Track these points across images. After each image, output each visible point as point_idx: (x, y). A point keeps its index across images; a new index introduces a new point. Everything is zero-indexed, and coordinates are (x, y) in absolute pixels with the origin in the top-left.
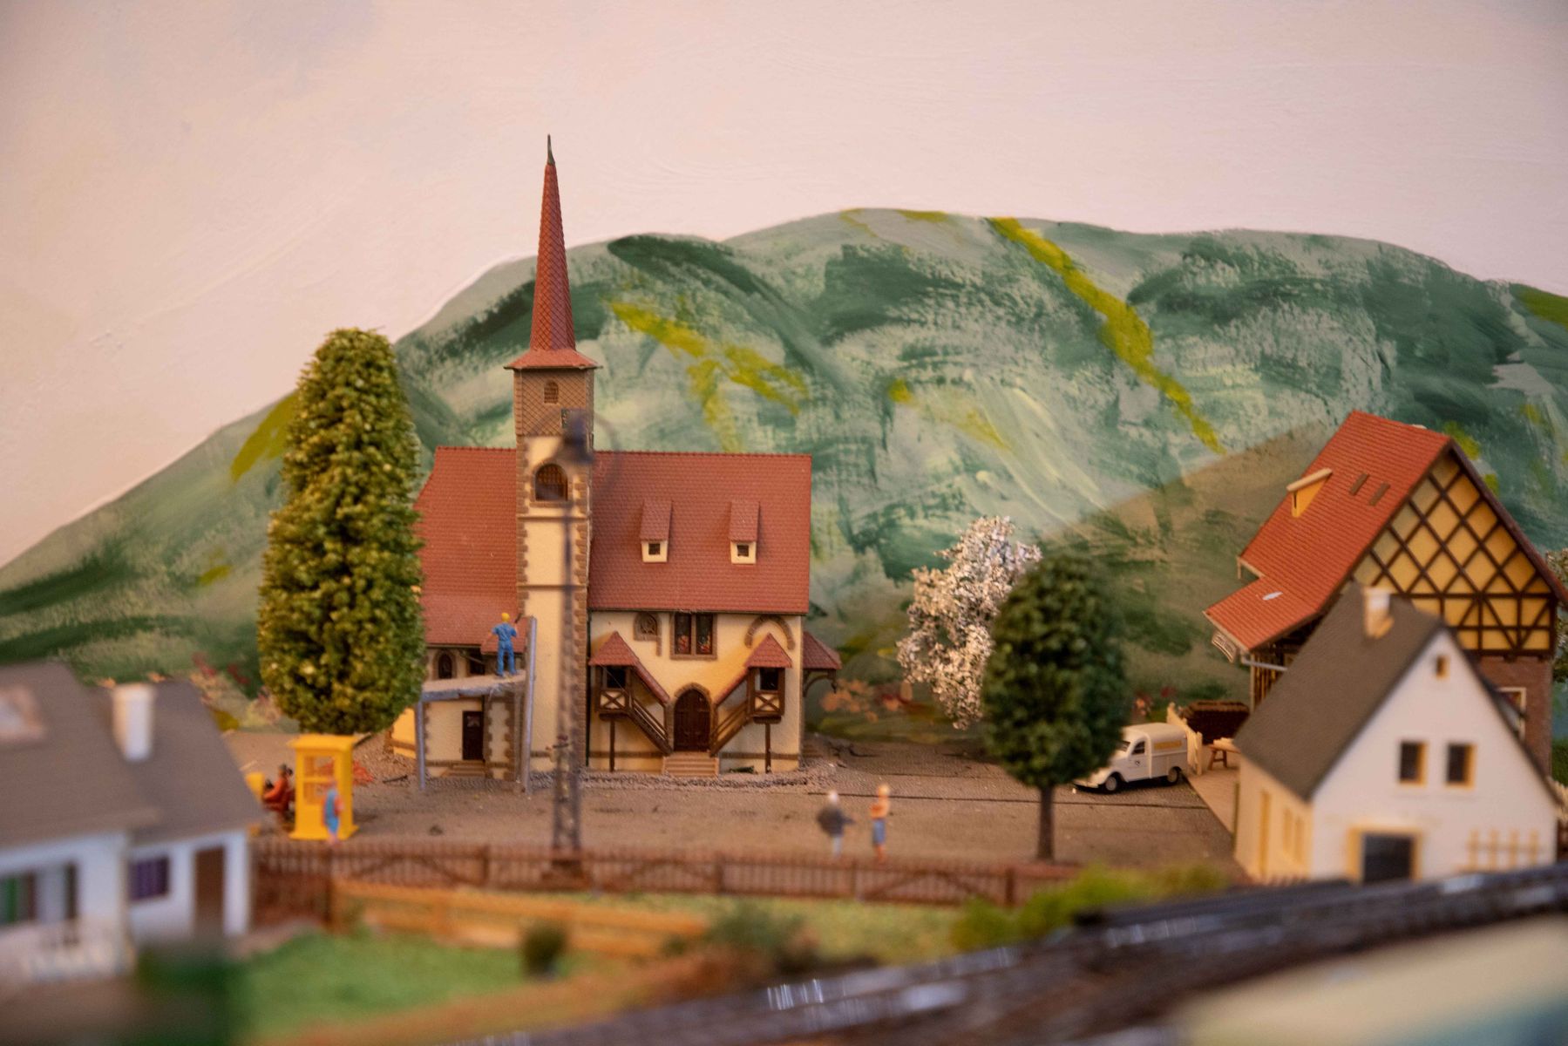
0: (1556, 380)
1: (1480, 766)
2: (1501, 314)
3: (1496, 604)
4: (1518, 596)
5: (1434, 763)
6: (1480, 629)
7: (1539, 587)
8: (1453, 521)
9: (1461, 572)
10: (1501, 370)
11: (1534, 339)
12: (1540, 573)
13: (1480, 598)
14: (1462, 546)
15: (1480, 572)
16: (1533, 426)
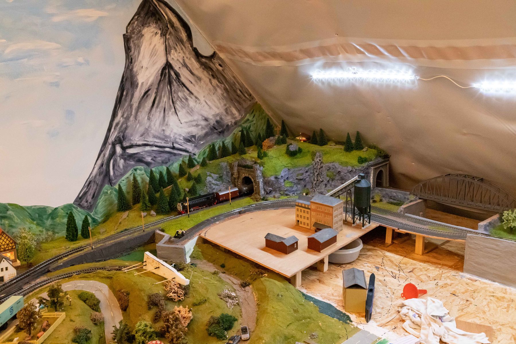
0: (14, 212)
1: (8, 268)
2: (7, 206)
3: (10, 245)
4: (11, 243)
5: (4, 269)
6: (8, 247)
7: (14, 242)
8: (4, 238)
9: (5, 242)
10: (8, 212)
11: (11, 208)
12: (13, 241)
13: (8, 244)
14: (5, 240)
15: (7, 242)
16: (12, 217)
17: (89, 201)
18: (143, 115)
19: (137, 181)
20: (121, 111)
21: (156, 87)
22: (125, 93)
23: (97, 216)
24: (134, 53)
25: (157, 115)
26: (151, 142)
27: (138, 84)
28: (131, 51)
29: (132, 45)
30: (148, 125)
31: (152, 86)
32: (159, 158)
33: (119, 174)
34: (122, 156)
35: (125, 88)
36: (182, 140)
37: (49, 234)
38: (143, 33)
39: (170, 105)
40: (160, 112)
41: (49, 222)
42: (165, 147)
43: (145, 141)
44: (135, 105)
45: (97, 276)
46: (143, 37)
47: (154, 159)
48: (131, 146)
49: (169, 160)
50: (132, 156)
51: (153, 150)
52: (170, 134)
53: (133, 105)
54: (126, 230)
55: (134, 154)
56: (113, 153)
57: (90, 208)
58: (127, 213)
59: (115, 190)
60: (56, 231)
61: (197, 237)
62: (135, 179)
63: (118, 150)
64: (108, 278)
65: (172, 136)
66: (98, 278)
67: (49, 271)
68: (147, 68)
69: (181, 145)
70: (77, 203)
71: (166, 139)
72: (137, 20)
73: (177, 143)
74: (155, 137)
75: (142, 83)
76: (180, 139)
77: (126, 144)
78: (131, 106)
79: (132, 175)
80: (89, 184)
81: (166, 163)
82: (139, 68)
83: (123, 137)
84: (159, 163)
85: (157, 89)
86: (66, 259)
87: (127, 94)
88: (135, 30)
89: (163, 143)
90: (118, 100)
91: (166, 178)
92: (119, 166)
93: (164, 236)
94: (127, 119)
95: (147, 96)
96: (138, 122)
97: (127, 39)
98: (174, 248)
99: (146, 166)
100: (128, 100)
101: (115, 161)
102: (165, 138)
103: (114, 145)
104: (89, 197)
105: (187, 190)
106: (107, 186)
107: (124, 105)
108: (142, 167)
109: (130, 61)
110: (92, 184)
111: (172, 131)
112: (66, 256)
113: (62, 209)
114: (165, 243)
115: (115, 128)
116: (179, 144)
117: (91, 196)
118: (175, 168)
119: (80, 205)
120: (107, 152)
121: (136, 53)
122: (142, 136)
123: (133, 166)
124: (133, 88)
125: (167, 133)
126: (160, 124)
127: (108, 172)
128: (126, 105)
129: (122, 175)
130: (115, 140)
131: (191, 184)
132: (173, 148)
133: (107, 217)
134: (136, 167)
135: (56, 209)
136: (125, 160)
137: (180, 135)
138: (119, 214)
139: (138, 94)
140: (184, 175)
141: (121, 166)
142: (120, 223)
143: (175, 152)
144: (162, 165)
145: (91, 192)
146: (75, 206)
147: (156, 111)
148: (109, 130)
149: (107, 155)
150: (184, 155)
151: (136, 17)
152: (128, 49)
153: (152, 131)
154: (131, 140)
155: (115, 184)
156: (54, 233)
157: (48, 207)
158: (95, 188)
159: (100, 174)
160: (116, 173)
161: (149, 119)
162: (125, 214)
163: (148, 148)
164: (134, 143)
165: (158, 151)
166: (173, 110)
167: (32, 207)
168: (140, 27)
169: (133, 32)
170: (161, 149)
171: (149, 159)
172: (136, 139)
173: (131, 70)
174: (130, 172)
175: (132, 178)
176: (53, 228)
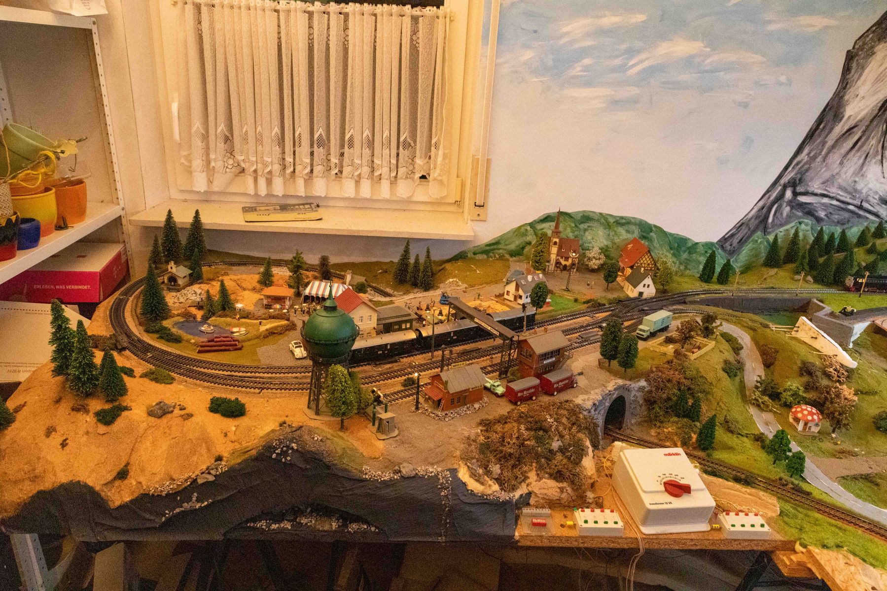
1: (650, 287)
5: (646, 286)
7: (654, 263)
9: (647, 262)
10: (651, 233)
17: (734, 245)
18: (835, 158)
19: (798, 237)
20: (808, 148)
21: (867, 123)
22: (821, 127)
23: (736, 264)
24: (853, 75)
25: (855, 161)
26: (833, 193)
27: (843, 117)
28: (849, 74)
29: (854, 65)
30: (837, 170)
31: (861, 121)
32: (836, 217)
33: (779, 223)
34: (790, 203)
35: (825, 119)
36: (876, 199)
37: (681, 268)
38: (875, 50)
39: (877, 151)
40: (860, 157)
41: (685, 256)
42: (849, 204)
43: (826, 190)
44: (830, 143)
45: (739, 323)
46: (874, 56)
47: (829, 215)
48: (806, 193)
49: (849, 221)
50: (802, 205)
51: (831, 204)
52: (862, 189)
53: (827, 142)
54: (773, 288)
55: (806, 203)
56: (781, 196)
57: (732, 253)
58: (776, 270)
59: (768, 241)
60: (688, 267)
61: (869, 322)
62: (796, 234)
63: (789, 194)
64: (751, 329)
65: (864, 191)
66: (740, 325)
67: (685, 303)
68: (863, 98)
69: (872, 206)
70: (720, 244)
71: (854, 194)
72: (874, 32)
73: (868, 202)
74: (840, 188)
75: (849, 117)
76: (874, 198)
77: (799, 189)
78: (824, 143)
79: (795, 228)
80: (740, 226)
81: (843, 224)
82: (853, 96)
83: (800, 180)
84: (833, 222)
85: (868, 127)
86: (703, 296)
87: (824, 127)
88: (865, 46)
89: (848, 198)
90: (810, 133)
91: (837, 242)
92: (782, 214)
93: (824, 308)
94: (813, 159)
95: (850, 134)
96: (826, 166)
97: (850, 57)
98: (839, 324)
99: (814, 222)
100: (823, 136)
101: (780, 207)
102: (853, 192)
103: (785, 187)
104: (735, 241)
105: (864, 264)
106: (759, 234)
107: (816, 140)
108: (810, 222)
109: (844, 84)
110: (744, 227)
111: (866, 185)
112: (703, 294)
113: (703, 246)
114: (825, 315)
115: (793, 168)
116: (870, 205)
117: (738, 241)
118: (854, 233)
119: (722, 247)
120: (774, 195)
121: (856, 76)
122: (823, 183)
123: (800, 217)
124: (835, 122)
125: (859, 187)
126: (854, 173)
127: (766, 217)
128: (818, 141)
129: (781, 225)
130: (789, 182)
131: (871, 258)
132: (860, 207)
133: (747, 269)
134: (802, 220)
135: (697, 243)
136: (792, 208)
137: (876, 193)
138: (763, 269)
139: (839, 129)
140: (864, 245)
141: (785, 215)
142: (765, 279)
143: (861, 213)
144: (836, 226)
145: (739, 236)
146: (717, 246)
147: (854, 155)
148: (786, 168)
149: (772, 198)
150: (872, 220)
151: (874, 28)
152: (847, 69)
153: (840, 180)
154: (808, 185)
155: (769, 233)
156: (686, 268)
157: (689, 239)
158: (745, 231)
159: (757, 217)
160: (776, 221)
161: (841, 163)
162: (773, 271)
163: (825, 200)
164: (811, 190)
165: (838, 207)
166: (879, 157)
167: (674, 234)
168: (875, 42)
169: (861, 48)
170: (842, 206)
171: (822, 214)
172: (815, 186)
173: (842, 97)
174: (793, 224)
175: (793, 231)
176: (686, 263)
